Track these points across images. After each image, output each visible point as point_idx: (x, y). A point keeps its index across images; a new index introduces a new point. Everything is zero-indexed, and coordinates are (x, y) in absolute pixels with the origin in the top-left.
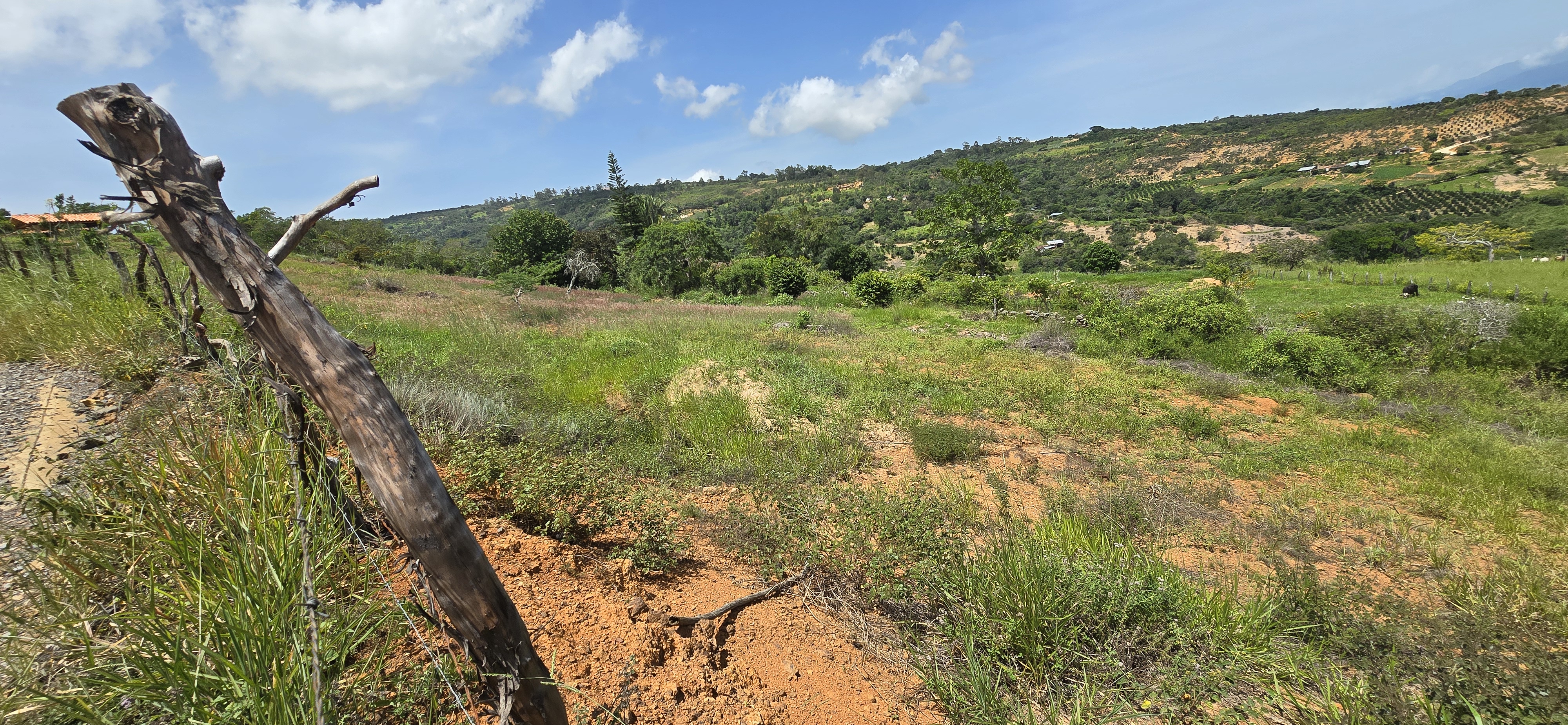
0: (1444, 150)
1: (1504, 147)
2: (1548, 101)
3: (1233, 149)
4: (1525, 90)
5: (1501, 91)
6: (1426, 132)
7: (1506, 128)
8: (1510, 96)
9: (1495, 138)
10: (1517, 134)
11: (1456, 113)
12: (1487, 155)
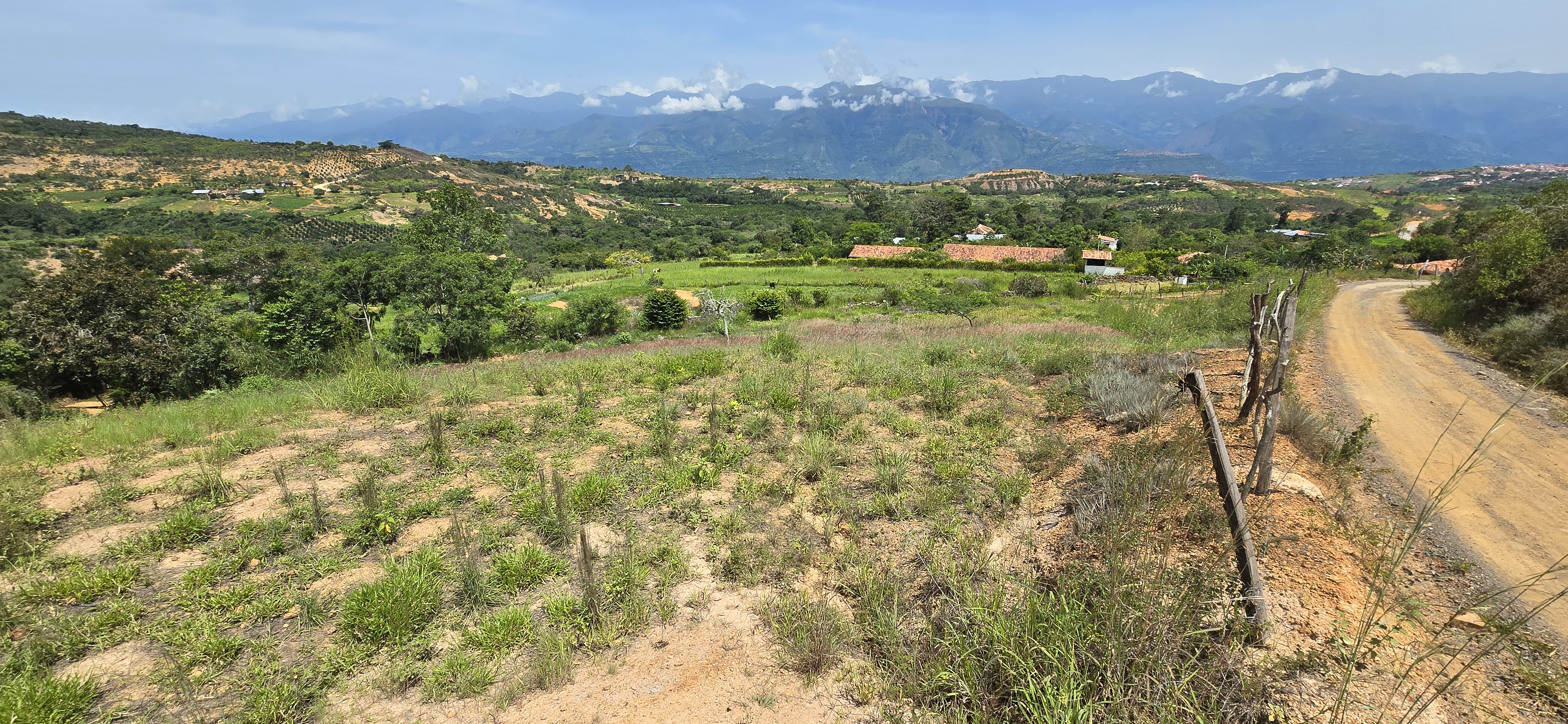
0: (321, 186)
1: (360, 189)
2: (369, 157)
3: (83, 159)
4: (351, 146)
5: (336, 144)
6: (298, 171)
7: (353, 174)
8: (344, 149)
9: (351, 182)
10: (362, 180)
11: (312, 156)
12: (352, 195)
